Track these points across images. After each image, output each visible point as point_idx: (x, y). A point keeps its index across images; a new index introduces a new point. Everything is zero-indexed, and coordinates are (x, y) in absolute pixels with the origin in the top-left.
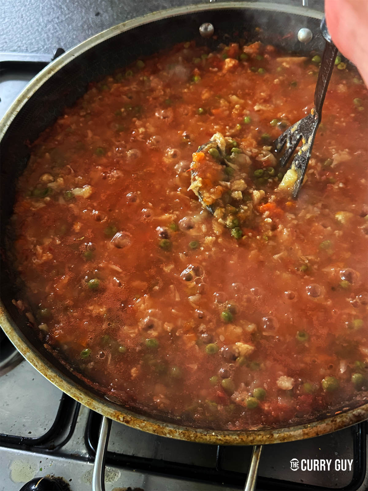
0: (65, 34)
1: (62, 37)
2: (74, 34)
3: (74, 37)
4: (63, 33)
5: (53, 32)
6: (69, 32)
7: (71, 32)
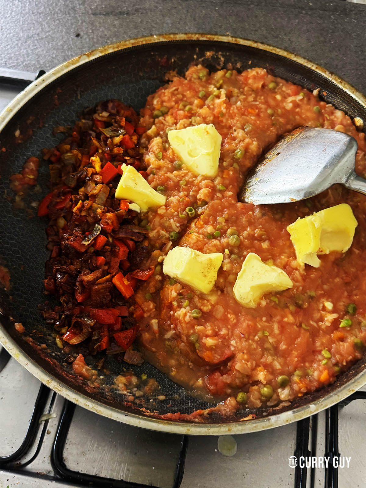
0: (45, 52)
1: (41, 55)
2: (54, 53)
3: (54, 56)
4: (43, 51)
5: (32, 48)
6: (49, 50)
7: (51, 51)
